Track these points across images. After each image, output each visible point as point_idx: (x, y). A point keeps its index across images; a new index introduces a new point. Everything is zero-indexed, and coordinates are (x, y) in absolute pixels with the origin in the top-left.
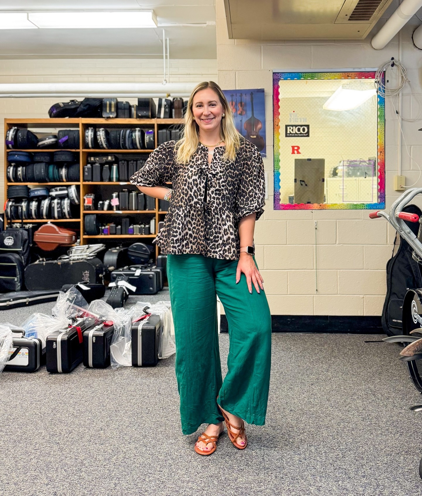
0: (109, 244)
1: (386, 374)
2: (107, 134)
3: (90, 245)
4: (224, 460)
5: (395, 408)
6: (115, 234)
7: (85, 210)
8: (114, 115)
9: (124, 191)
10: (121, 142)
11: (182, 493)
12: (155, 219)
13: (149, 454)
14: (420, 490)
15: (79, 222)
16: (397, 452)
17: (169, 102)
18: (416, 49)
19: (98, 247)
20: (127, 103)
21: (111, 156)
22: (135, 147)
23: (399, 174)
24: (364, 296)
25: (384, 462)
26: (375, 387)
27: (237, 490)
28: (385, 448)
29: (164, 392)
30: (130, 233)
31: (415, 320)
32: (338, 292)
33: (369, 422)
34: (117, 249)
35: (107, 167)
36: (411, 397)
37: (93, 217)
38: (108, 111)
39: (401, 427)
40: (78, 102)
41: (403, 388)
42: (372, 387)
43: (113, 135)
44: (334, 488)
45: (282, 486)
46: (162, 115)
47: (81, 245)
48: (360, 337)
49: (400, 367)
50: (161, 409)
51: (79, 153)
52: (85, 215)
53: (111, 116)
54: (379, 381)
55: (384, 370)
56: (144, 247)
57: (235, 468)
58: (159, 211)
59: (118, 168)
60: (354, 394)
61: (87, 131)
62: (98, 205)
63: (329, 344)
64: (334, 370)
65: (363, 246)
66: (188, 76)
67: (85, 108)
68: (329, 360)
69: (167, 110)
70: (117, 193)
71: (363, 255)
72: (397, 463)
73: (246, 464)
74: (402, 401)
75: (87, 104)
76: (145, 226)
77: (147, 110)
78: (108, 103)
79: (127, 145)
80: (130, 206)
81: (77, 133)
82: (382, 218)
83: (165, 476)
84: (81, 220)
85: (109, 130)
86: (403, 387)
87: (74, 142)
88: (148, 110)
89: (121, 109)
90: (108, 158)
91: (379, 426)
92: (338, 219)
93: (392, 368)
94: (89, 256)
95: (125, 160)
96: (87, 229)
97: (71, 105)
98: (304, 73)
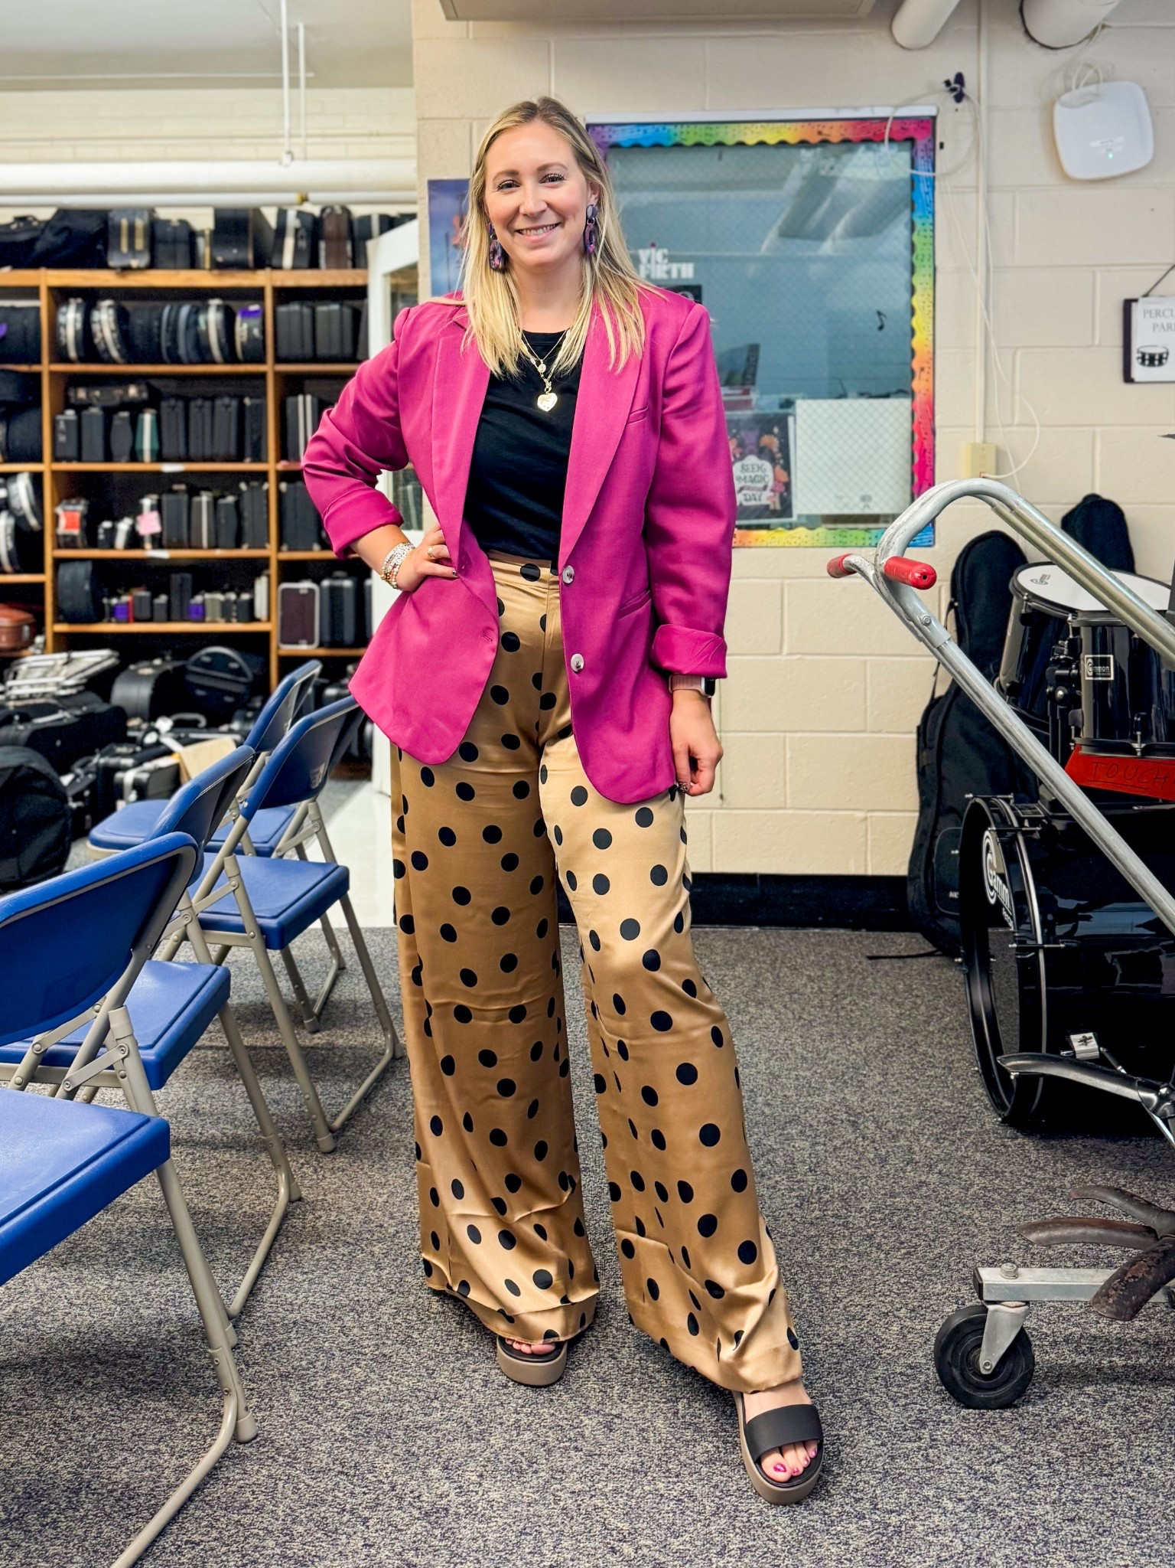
0: (131, 649)
1: (907, 1058)
2: (122, 317)
3: (75, 655)
4: (340, 1323)
5: (909, 1168)
6: (150, 620)
7: (58, 546)
8: (142, 261)
9: (176, 492)
10: (165, 343)
11: (184, 1426)
12: (269, 576)
13: (115, 1302)
14: (927, 1436)
15: (40, 586)
16: (883, 1310)
17: (309, 222)
18: (1032, 48)
19: (98, 659)
20: (184, 223)
21: (138, 384)
22: (208, 358)
23: (979, 439)
24: (869, 814)
25: (834, 1342)
26: (863, 1100)
27: (355, 1422)
28: (850, 1295)
29: (211, 1106)
30: (194, 616)
31: (992, 894)
32: (788, 801)
33: (817, 1213)
34: (154, 667)
35: (123, 419)
36: (968, 1134)
37: (83, 571)
38: (124, 248)
39: (916, 1229)
40: (40, 222)
41: (950, 1104)
42: (855, 1099)
43: (139, 322)
44: (659, 1423)
45: (499, 1410)
46: (288, 259)
47: (48, 653)
48: (851, 940)
49: (957, 1038)
50: (188, 1159)
51: (38, 376)
52: (58, 562)
53: (134, 263)
54: (879, 1079)
55: (904, 1046)
56: (233, 660)
57: (367, 1350)
58: (279, 550)
59: (158, 422)
60: (794, 1120)
61: (63, 309)
62: (96, 534)
63: (753, 960)
64: (746, 1042)
65: (865, 662)
66: (374, 139)
67: (59, 240)
68: (738, 1013)
69: (303, 244)
70: (155, 497)
71: (865, 689)
72: (877, 1345)
73: (402, 1337)
74: (936, 1145)
75: (65, 228)
76: (238, 595)
77: (242, 244)
78: (124, 223)
79: (182, 351)
80: (193, 537)
81: (32, 316)
82: (858, 574)
83: (144, 1370)
84: (46, 578)
85: (129, 305)
86: (951, 1100)
87: (25, 342)
88: (245, 244)
89: (165, 242)
90: (126, 392)
91: (845, 1225)
92: (788, 578)
93: (929, 1041)
94: (64, 688)
95: (178, 397)
96: (67, 605)
97: (15, 232)
98: (682, 124)
